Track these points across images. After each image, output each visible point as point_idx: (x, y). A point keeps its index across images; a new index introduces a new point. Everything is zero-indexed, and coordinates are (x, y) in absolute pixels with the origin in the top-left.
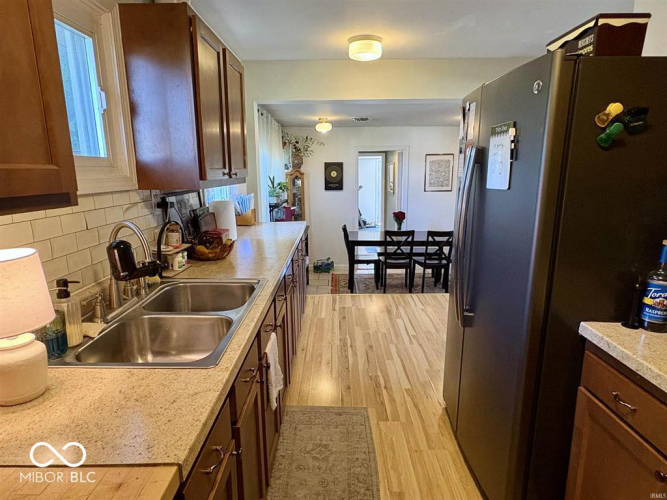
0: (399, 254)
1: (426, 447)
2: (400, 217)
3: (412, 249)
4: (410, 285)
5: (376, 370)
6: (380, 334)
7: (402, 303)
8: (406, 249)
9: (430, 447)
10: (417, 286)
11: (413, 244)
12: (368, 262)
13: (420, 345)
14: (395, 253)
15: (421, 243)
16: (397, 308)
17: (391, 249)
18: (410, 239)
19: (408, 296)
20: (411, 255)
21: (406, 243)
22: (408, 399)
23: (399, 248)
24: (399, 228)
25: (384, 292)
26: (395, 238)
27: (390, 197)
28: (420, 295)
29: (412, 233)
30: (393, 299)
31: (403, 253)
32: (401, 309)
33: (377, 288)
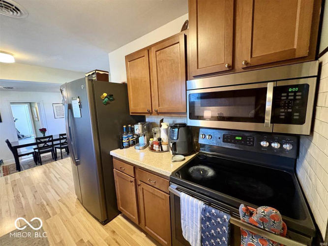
0: (46, 146)
1: (71, 216)
2: (43, 131)
3: (53, 143)
4: (55, 158)
5: (41, 199)
6: (40, 184)
7: (51, 167)
8: (50, 144)
9: (72, 215)
10: (59, 157)
11: (52, 141)
12: (28, 154)
13: (63, 180)
14: (44, 147)
15: (57, 140)
16: (49, 169)
17: (42, 145)
18: (51, 139)
19: (54, 163)
20: (53, 145)
21: (49, 141)
22: (60, 203)
23: (46, 144)
24: (44, 135)
25: (41, 165)
26: (42, 140)
27: (36, 123)
28: (61, 160)
29: (51, 136)
30: (46, 166)
31: (48, 146)
32: (51, 169)
33: (37, 164)
